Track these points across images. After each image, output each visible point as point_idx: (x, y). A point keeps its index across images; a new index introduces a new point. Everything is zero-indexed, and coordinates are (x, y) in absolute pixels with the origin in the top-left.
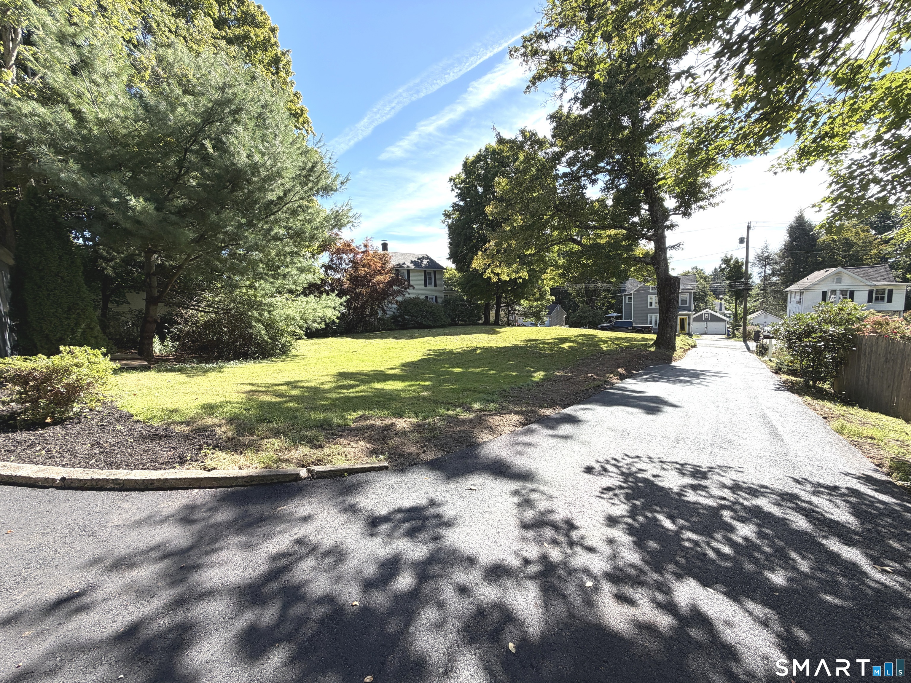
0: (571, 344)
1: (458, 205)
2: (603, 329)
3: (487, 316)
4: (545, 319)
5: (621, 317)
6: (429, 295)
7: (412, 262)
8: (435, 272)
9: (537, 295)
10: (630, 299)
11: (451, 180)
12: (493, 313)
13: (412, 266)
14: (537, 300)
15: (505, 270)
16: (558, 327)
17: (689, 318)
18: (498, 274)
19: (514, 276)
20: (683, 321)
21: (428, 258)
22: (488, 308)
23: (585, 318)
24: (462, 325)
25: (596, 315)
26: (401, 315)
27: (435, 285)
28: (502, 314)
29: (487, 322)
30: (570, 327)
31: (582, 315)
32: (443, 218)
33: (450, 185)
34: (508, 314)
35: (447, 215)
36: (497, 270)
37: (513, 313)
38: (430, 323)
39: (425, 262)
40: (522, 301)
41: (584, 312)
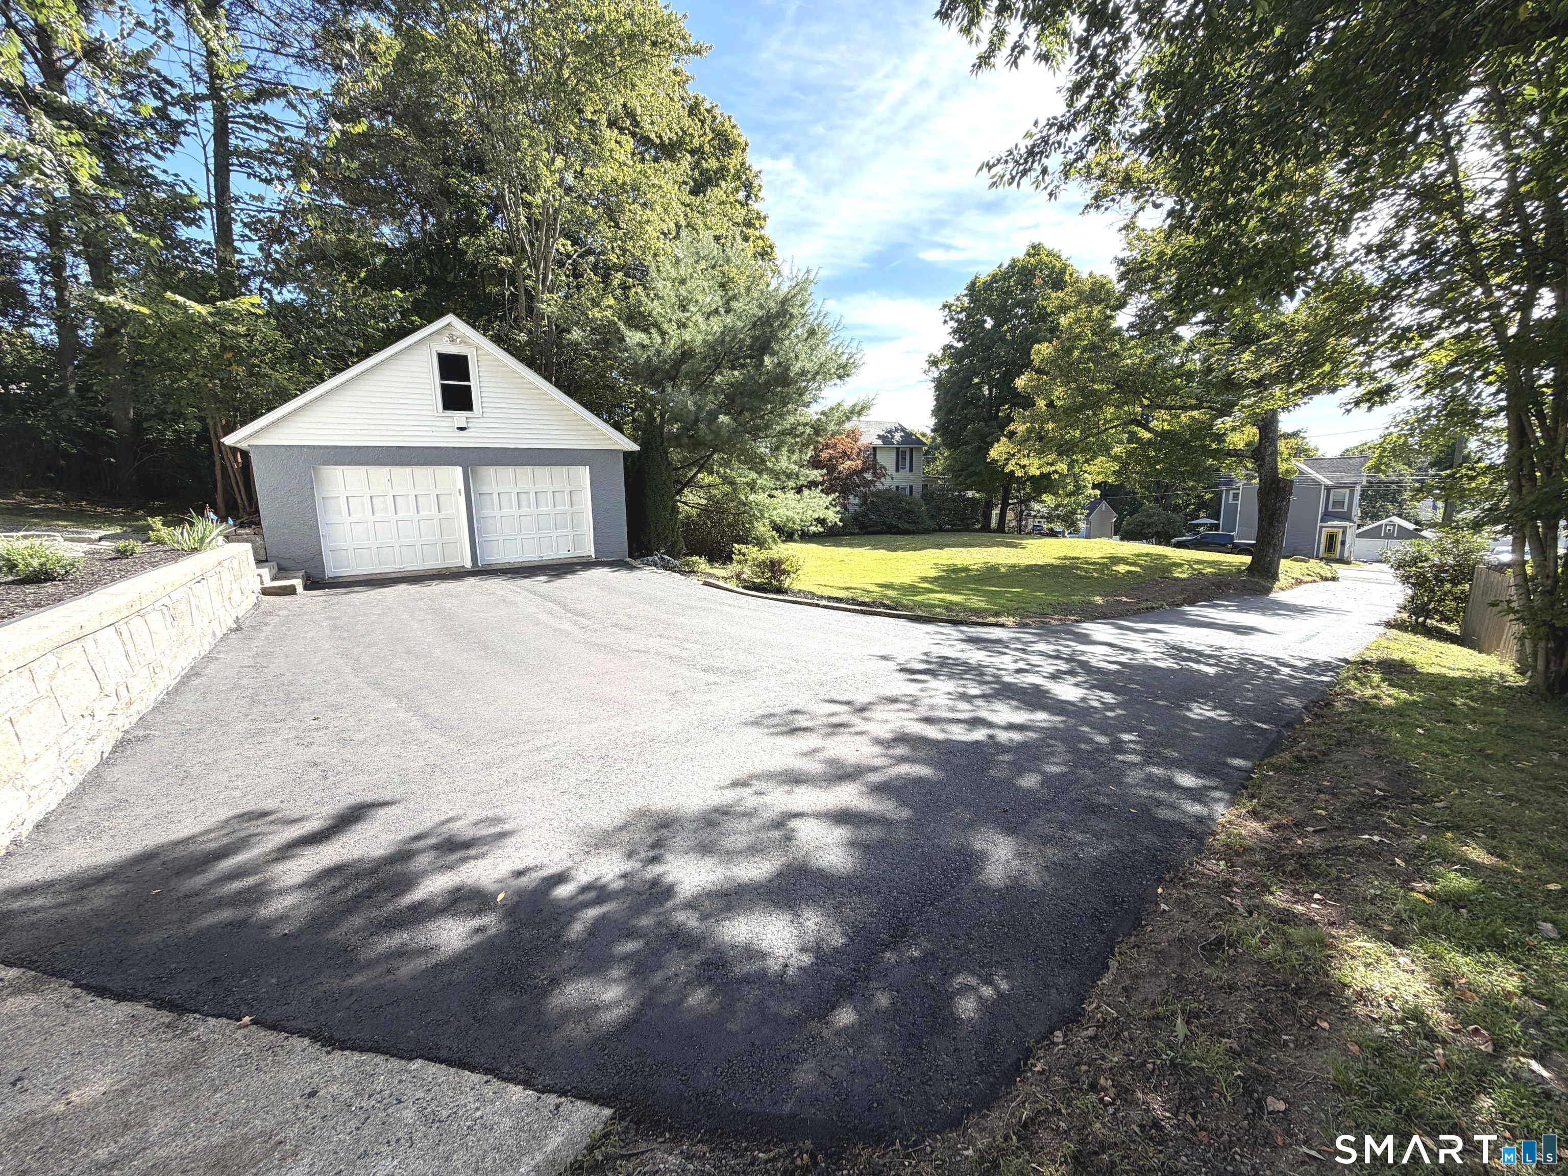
0: (1128, 568)
1: (952, 347)
2: (1179, 545)
3: (987, 516)
4: (1082, 525)
5: (1217, 527)
6: (901, 485)
7: (880, 437)
8: (911, 450)
9: (1071, 488)
10: (1236, 496)
11: (944, 306)
12: (996, 512)
13: (879, 442)
14: (1069, 495)
15: (1036, 462)
16: (1104, 540)
17: (1344, 533)
18: (1024, 467)
19: (1046, 470)
20: (1331, 538)
21: (903, 430)
22: (989, 506)
23: (1149, 525)
24: (948, 531)
25: (1170, 522)
26: (865, 515)
27: (911, 470)
28: (1010, 515)
29: (986, 528)
30: (1122, 539)
31: (1147, 520)
32: (926, 366)
33: (943, 314)
34: (1019, 517)
35: (935, 363)
36: (1025, 461)
37: (1029, 515)
38: (908, 526)
39: (898, 436)
40: (1044, 497)
41: (1150, 516)
